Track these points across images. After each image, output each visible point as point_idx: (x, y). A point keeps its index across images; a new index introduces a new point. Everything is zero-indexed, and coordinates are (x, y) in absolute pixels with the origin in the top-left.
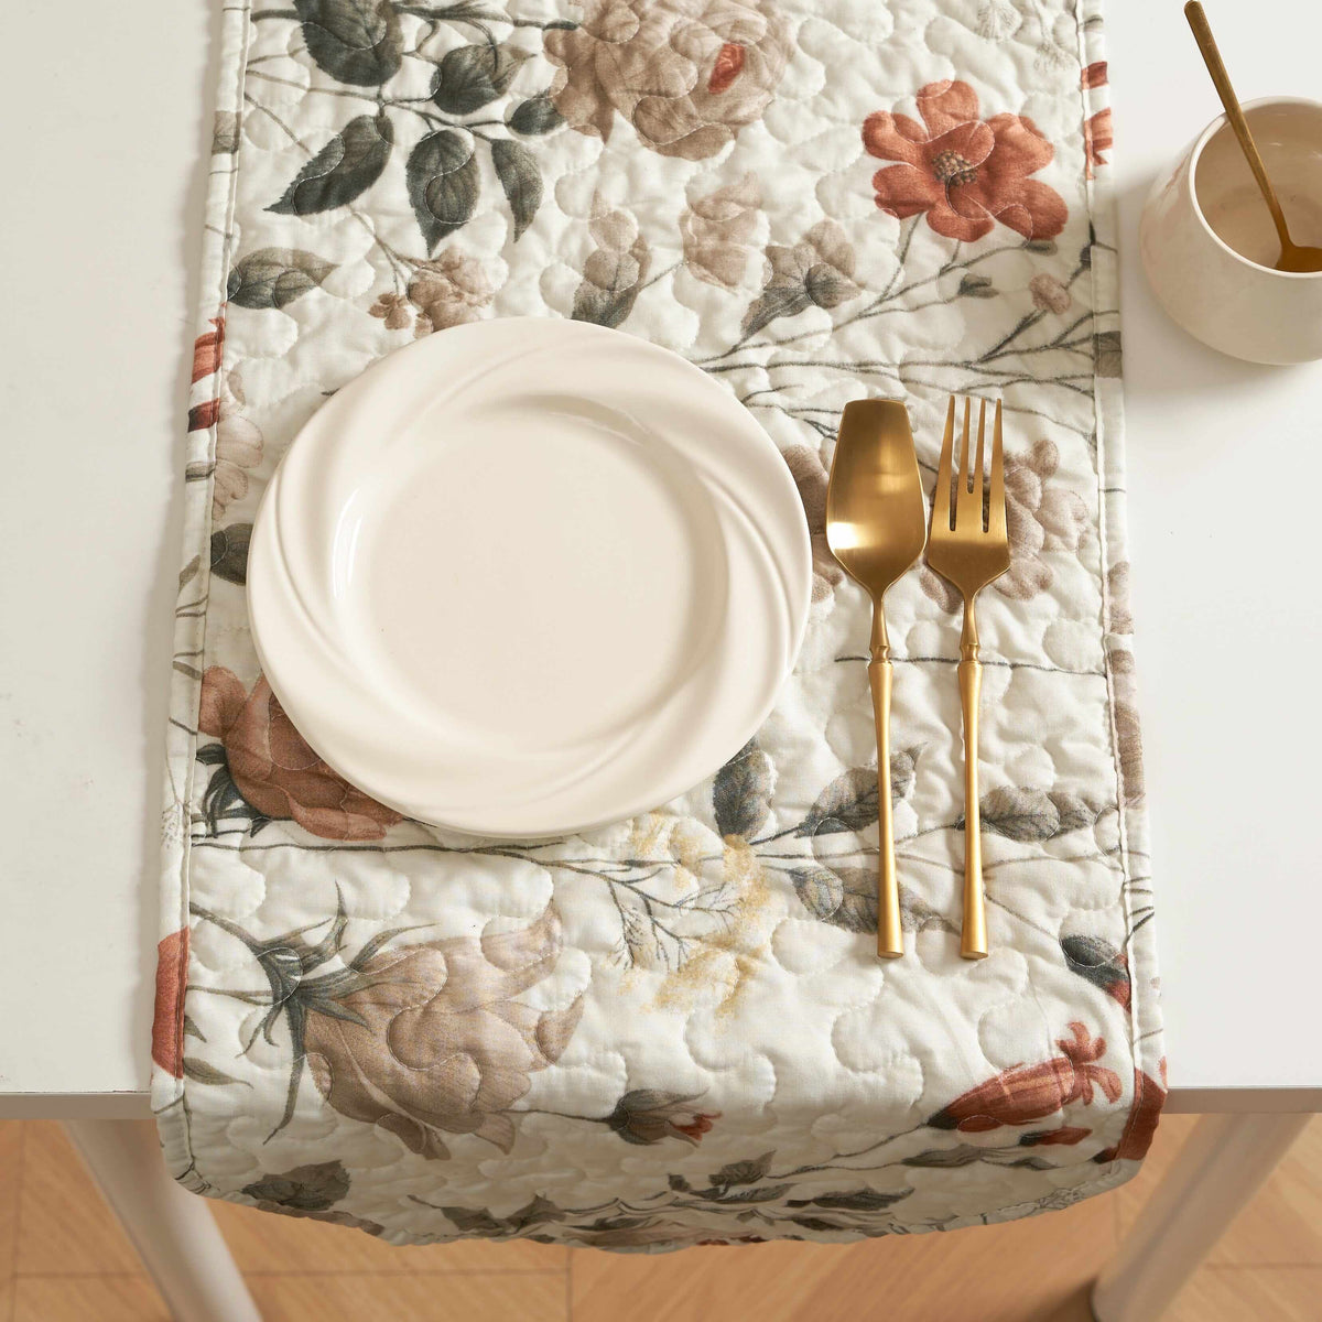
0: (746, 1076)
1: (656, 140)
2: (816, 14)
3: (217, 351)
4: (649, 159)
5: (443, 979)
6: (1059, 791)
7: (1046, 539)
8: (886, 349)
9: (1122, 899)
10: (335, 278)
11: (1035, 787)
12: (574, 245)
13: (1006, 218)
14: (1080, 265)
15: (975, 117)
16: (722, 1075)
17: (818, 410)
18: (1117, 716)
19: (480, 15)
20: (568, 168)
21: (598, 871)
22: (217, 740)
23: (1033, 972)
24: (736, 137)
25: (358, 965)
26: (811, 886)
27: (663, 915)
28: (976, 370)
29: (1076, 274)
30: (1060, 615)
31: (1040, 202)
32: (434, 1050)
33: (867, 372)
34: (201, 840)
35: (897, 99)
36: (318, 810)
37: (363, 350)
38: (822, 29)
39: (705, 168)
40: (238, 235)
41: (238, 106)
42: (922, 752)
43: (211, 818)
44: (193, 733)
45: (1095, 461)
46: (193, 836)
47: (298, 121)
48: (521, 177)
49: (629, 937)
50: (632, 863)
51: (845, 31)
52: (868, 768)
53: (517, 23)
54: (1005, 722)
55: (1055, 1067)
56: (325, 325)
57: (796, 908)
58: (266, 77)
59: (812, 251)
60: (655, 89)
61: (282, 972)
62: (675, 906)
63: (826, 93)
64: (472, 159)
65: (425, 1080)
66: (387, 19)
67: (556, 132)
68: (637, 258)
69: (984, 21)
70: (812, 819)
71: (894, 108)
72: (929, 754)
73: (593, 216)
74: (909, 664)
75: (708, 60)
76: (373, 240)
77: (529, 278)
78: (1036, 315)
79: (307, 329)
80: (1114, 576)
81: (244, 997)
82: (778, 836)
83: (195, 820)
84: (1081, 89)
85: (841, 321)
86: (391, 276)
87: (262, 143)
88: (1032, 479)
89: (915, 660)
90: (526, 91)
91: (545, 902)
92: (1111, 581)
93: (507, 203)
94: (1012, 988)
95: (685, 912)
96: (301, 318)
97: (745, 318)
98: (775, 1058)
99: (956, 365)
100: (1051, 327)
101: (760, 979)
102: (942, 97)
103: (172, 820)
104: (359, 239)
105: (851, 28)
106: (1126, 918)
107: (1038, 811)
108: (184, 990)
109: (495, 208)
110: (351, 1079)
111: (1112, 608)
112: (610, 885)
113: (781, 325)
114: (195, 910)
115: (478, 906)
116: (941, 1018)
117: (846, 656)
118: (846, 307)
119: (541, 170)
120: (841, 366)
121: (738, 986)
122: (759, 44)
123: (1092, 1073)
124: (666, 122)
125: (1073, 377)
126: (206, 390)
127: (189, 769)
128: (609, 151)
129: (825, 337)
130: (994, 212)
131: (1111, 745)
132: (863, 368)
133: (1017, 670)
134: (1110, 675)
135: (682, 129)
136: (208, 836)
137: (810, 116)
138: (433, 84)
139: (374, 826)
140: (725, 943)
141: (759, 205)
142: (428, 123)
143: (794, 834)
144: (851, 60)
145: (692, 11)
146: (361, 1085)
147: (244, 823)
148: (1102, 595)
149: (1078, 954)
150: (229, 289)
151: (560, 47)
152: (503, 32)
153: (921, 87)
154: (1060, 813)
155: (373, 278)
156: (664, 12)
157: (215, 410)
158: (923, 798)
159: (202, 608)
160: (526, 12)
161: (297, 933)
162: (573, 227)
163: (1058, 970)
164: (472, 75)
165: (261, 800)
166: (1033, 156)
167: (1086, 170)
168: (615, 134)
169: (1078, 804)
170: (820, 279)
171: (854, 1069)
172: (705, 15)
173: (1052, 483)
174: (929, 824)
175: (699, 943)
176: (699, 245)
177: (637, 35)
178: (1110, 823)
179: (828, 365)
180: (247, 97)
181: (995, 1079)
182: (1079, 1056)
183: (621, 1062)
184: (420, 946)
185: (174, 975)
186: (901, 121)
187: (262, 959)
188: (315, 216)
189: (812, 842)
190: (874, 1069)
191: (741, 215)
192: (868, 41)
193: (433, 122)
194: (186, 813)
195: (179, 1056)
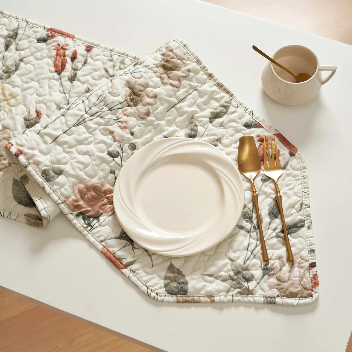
6: (221, 105)
9: (246, 112)
11: (217, 107)
18: (218, 85)
22: (78, 211)
34: (91, 230)
42: (194, 117)
43: (89, 225)
44: (72, 213)
46: (89, 230)
55: (261, 145)
81: (125, 246)
83: (87, 228)
103: (83, 231)
106: (250, 115)
107: (221, 110)
108: (113, 255)
114: (102, 241)
123: (267, 140)
127: (77, 220)
131: (222, 91)
133: (197, 90)
134: (211, 79)
136: (91, 228)
147: (96, 221)
149: (248, 126)
154: (224, 108)
158: (201, 123)
163: (247, 131)
169: (226, 104)
174: (206, 127)
178: (233, 103)
185: (109, 254)
187: (121, 239)
194: (84, 228)
195: (123, 265)
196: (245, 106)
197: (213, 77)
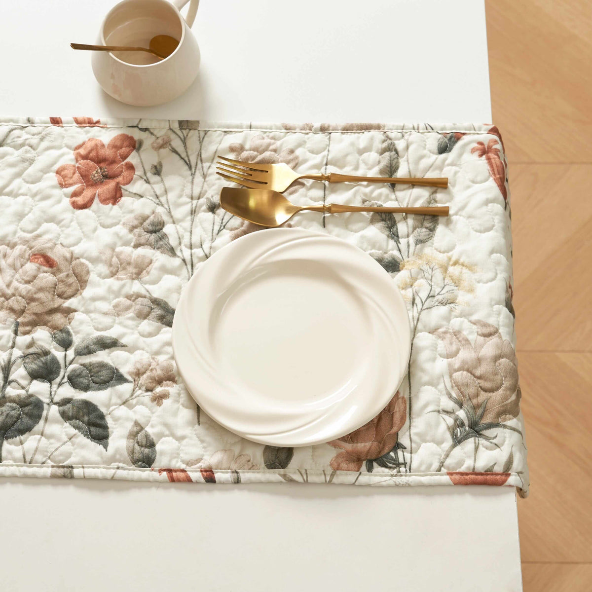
0: (498, 263)
1: (78, 290)
2: (18, 226)
3: (176, 471)
4: (88, 292)
5: (465, 373)
6: (380, 151)
7: (271, 151)
8: (185, 204)
9: (422, 133)
10: (142, 421)
11: (378, 159)
12: (130, 323)
13: (124, 157)
14: (147, 132)
15: (74, 166)
16: (498, 272)
17: (213, 230)
18: (347, 130)
19: (9, 361)
20: (90, 326)
21: (418, 314)
22: (364, 463)
23: (452, 164)
24: (78, 258)
25: (461, 405)
26: (421, 238)
27: (435, 291)
28: (195, 172)
29: (152, 134)
30: (304, 148)
31: (118, 143)
32: (496, 374)
33: (195, 211)
34: (408, 469)
35: (63, 196)
36: (394, 422)
37: (178, 409)
38: (26, 223)
39: (93, 271)
40: (117, 464)
41: (48, 467)
42: (364, 197)
43: (398, 465)
44: (360, 473)
45: (236, 132)
46: (406, 472)
47: (59, 440)
48: (95, 344)
49: (444, 304)
50: (413, 303)
51: (27, 215)
52: (370, 218)
53: (13, 347)
54: (352, 167)
55: (489, 159)
56: (166, 425)
57: (430, 244)
58: (34, 454)
59: (137, 231)
60: (53, 289)
61: (466, 433)
62: (431, 286)
63: (58, 223)
64: (83, 365)
65: (507, 379)
66: (6, 403)
67: (71, 331)
68: (136, 298)
69: (27, 161)
70: (393, 238)
71: (68, 197)
72: (365, 195)
73: (115, 316)
74: (326, 201)
75: (39, 268)
76: (123, 406)
77: (144, 342)
78: (171, 148)
79: (167, 432)
80: (288, 129)
81: (476, 448)
82: (400, 250)
83: (399, 472)
84: (63, 127)
85: (171, 220)
86: (141, 398)
87: (69, 455)
88: (245, 154)
89: (324, 199)
90: (50, 342)
91: (430, 335)
92: (289, 129)
93: (107, 351)
94: (459, 172)
95: (433, 284)
96: (161, 435)
97: (169, 255)
98: (492, 252)
99: (193, 178)
100: (177, 144)
101: (460, 257)
102: (63, 178)
103: (400, 481)
104: (122, 411)
105: (26, 212)
106: (429, 132)
107: (388, 158)
108: (474, 473)
109: (109, 356)
110: (509, 407)
111: (301, 130)
112: (424, 310)
113: (173, 242)
114: (439, 470)
115: (434, 360)
116: (473, 195)
117: (322, 224)
118: (165, 218)
119: (91, 336)
120: (193, 221)
121: (463, 265)
122: (30, 249)
123: (490, 148)
124: (70, 285)
125: (199, 137)
126: (196, 476)
127: (376, 475)
128: (83, 309)
129: (178, 227)
130: (121, 162)
131: (359, 133)
132: (193, 213)
133: (328, 163)
134: (330, 132)
135: (72, 279)
136: (405, 467)
137: (70, 229)
138: (43, 382)
139: (400, 400)
140: (445, 269)
141: (113, 250)
142: (64, 383)
143: (399, 244)
144: (44, 212)
145: (12, 274)
146: (511, 402)
147: (400, 452)
148: (295, 133)
149: (444, 149)
150: (144, 467)
151: (28, 328)
152: (17, 353)
153: (59, 186)
154: (388, 151)
155: (141, 406)
156: (12, 286)
157: (206, 471)
158: (383, 198)
159: (303, 472)
160: (8, 342)
161: (449, 428)
162: (120, 323)
163: (451, 156)
164: (41, 364)
165: (389, 445)
166: (96, 145)
167: (102, 127)
168: (73, 307)
169: (385, 145)
170: (151, 228)
171: (494, 226)
172: (15, 269)
173: (247, 147)
174: (393, 197)
175: (446, 279)
176: (132, 273)
177: (23, 297)
178: (392, 135)
179: (192, 225)
180: (43, 463)
181: (494, 179)
182: (484, 151)
183: (497, 306)
184: (451, 381)
185: (467, 477)
186: (75, 194)
187: (460, 442)
188: (110, 430)
189: (401, 238)
190: (493, 219)
191: (118, 258)
192: (33, 206)
193: (63, 381)
194: (396, 476)
195: (502, 474)
196: (412, 126)
197: (329, 126)
